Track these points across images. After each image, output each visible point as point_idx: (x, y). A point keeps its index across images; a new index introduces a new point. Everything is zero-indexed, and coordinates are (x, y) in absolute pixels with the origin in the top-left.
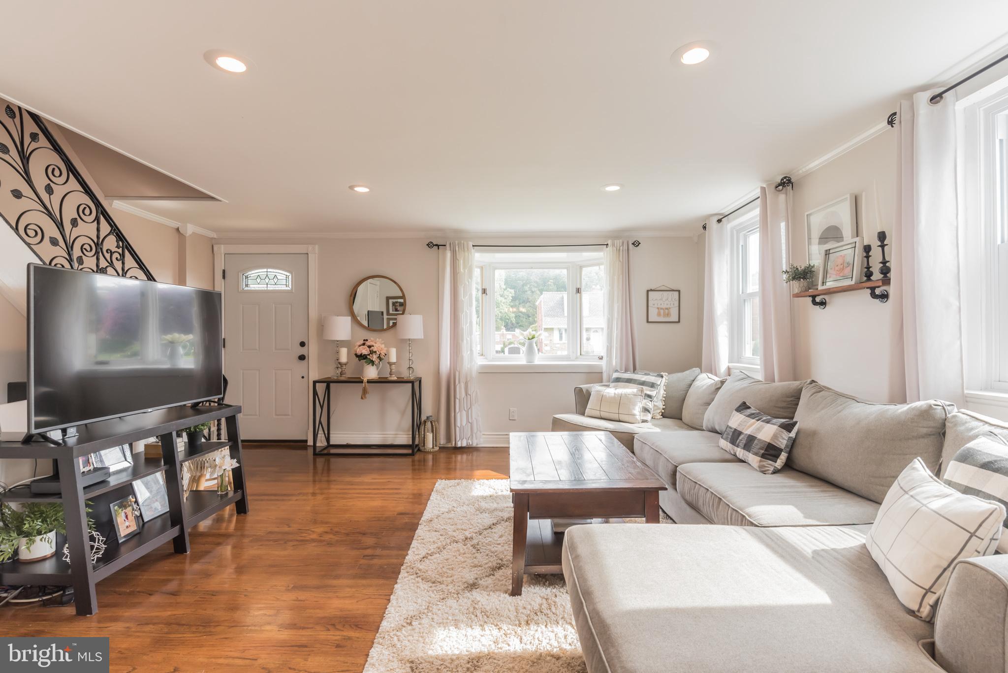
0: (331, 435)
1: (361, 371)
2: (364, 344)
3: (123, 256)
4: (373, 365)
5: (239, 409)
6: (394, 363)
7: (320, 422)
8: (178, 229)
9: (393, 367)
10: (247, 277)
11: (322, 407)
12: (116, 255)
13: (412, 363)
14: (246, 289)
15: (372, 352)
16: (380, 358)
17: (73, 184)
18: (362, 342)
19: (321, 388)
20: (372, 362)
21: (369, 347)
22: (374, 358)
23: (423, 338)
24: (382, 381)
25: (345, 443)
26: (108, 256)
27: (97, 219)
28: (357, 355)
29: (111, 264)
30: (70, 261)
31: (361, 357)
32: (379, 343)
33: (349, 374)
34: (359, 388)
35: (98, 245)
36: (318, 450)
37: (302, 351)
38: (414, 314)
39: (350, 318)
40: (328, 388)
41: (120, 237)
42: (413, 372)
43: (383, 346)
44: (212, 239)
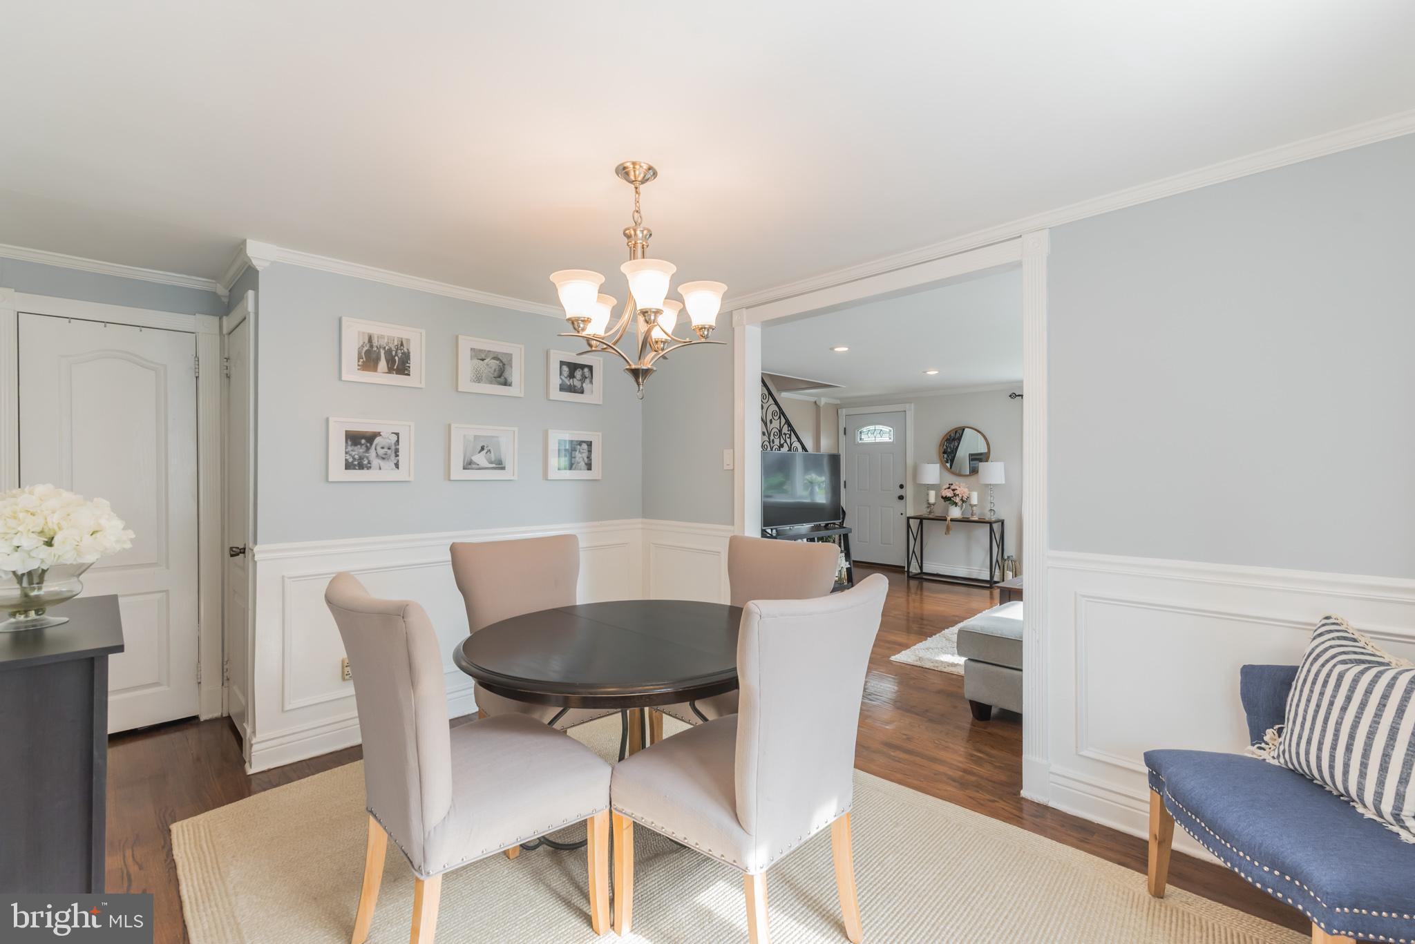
0: (924, 565)
1: (947, 511)
2: (949, 488)
3: (790, 435)
4: (956, 506)
5: (850, 530)
6: (975, 505)
7: (914, 551)
8: (815, 402)
9: (974, 508)
10: (861, 433)
11: (915, 540)
12: (788, 436)
13: (994, 506)
14: (860, 442)
15: (955, 495)
16: (963, 501)
17: (771, 401)
18: (948, 486)
19: (914, 524)
20: (956, 504)
21: (954, 490)
22: (957, 500)
23: (1004, 482)
24: (965, 520)
25: (935, 573)
26: (784, 436)
27: (780, 417)
28: (942, 497)
29: (786, 441)
30: (769, 442)
31: (946, 499)
32: (962, 488)
33: (938, 512)
34: (942, 525)
35: (780, 431)
36: (911, 574)
37: (901, 492)
38: (996, 461)
39: (938, 465)
40: (921, 523)
41: (789, 425)
42: (994, 514)
43: (966, 490)
44: (838, 404)
